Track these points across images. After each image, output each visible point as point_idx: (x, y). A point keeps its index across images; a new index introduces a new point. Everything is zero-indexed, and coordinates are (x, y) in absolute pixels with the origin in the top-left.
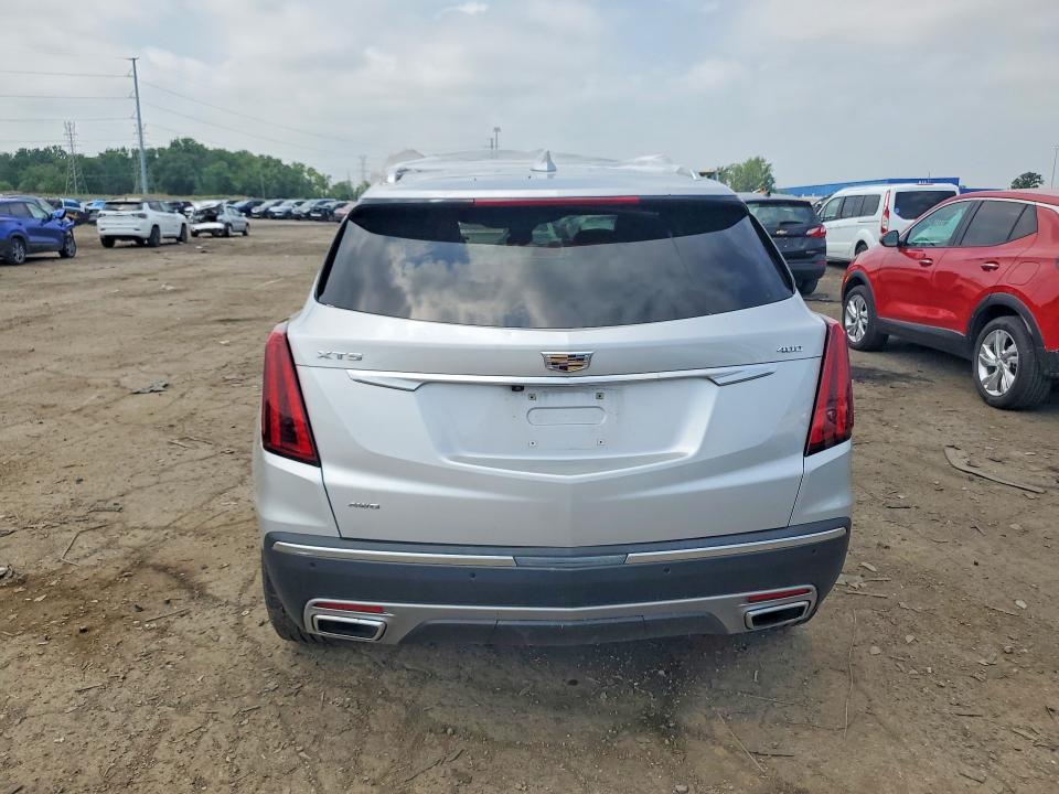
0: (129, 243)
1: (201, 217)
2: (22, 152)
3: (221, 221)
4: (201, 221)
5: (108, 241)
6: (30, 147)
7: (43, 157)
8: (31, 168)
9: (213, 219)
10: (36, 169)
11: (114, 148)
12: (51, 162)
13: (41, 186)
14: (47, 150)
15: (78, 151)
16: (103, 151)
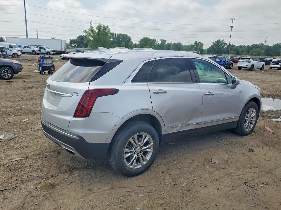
0: (246, 69)
1: (274, 63)
2: (253, 45)
3: (280, 65)
4: (274, 65)
5: (240, 68)
6: (255, 44)
7: (257, 46)
8: (253, 49)
9: (277, 64)
10: (254, 49)
11: (278, 43)
12: (259, 47)
13: (254, 54)
14: (260, 44)
15: (266, 44)
16: (275, 44)
